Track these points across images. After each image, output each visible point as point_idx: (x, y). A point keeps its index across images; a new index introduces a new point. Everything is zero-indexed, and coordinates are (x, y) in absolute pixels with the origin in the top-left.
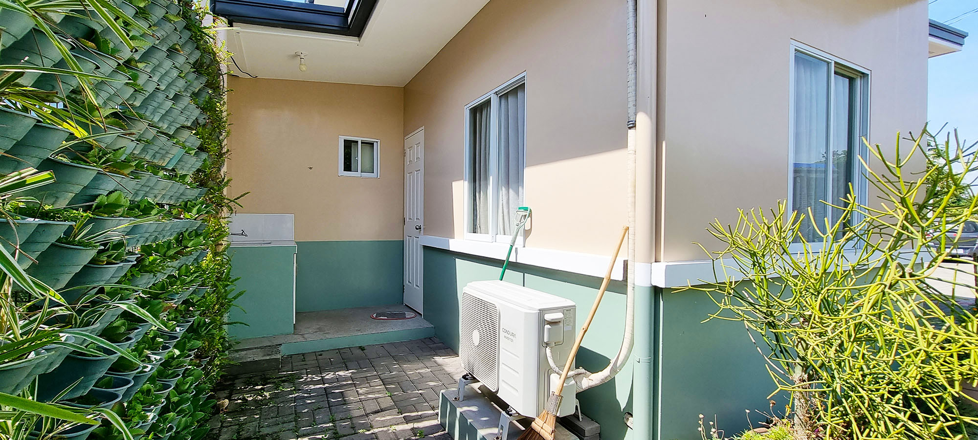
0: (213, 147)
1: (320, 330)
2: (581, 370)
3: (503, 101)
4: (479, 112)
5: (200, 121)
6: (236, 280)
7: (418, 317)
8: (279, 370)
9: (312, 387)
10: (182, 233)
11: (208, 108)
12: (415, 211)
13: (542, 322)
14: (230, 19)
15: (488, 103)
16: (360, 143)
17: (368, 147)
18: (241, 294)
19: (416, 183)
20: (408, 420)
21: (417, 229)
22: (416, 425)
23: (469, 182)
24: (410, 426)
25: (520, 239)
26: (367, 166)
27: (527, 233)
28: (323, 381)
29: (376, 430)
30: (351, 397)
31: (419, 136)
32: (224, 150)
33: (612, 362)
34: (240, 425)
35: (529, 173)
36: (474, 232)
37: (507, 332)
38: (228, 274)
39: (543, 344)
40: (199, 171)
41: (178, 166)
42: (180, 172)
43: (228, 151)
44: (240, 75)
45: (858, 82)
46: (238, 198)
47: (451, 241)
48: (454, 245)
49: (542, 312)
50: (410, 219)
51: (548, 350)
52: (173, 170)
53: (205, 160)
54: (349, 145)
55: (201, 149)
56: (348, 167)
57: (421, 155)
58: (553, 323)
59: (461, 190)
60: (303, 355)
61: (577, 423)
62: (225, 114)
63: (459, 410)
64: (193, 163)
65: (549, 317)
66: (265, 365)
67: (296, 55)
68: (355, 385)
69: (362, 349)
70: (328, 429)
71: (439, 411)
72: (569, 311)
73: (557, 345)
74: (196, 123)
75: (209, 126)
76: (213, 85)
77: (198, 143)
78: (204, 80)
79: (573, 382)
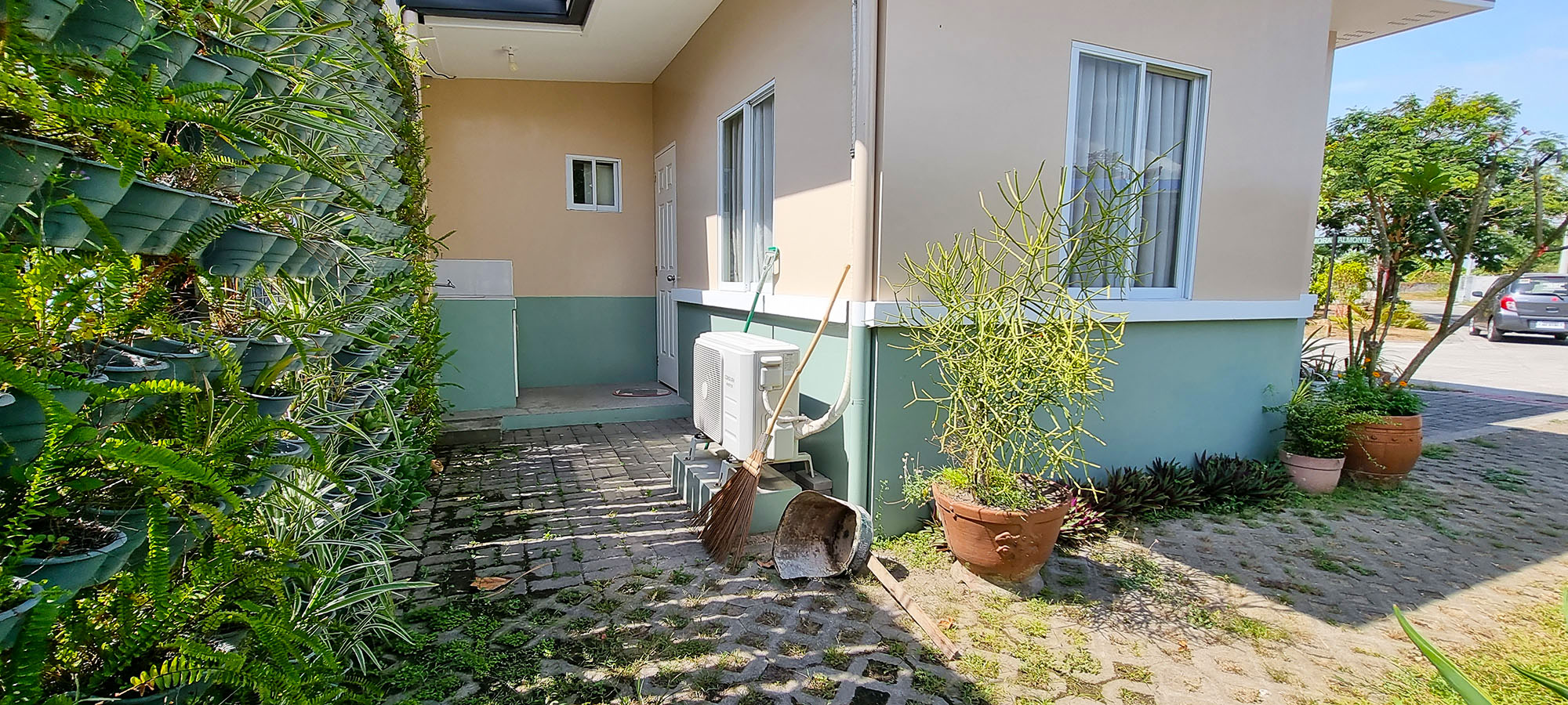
0: (414, 179)
1: (547, 404)
2: (804, 417)
3: (758, 113)
4: (733, 123)
5: (398, 149)
6: (446, 335)
7: (673, 394)
8: (500, 442)
9: (538, 457)
10: (392, 274)
11: (404, 132)
12: (668, 259)
13: (758, 365)
14: (420, 12)
15: (740, 115)
16: (594, 164)
17: (605, 171)
18: (452, 353)
19: (668, 218)
20: (637, 484)
21: (669, 280)
22: (645, 488)
23: (724, 217)
24: (639, 488)
25: (768, 286)
26: (606, 196)
27: (776, 277)
28: (550, 452)
29: (602, 491)
30: (580, 464)
31: (669, 154)
32: (425, 180)
33: (832, 407)
34: (461, 483)
35: (779, 204)
36: (732, 280)
37: (728, 378)
38: (437, 327)
39: (758, 388)
40: (401, 206)
41: (384, 203)
42: (387, 209)
43: (428, 180)
44: (435, 76)
45: (1196, 85)
46: (443, 238)
47: (704, 293)
48: (709, 298)
49: (758, 354)
50: (662, 267)
51: (765, 394)
52: (380, 206)
53: (406, 194)
54: (579, 167)
55: (403, 181)
56: (580, 197)
57: (673, 180)
58: (769, 366)
59: (715, 225)
60: (528, 430)
61: (809, 479)
62: (422, 137)
63: (687, 467)
64: (397, 198)
65: (764, 360)
66: (485, 436)
67: (504, 50)
68: (585, 456)
69: (599, 426)
70: (553, 488)
71: (672, 478)
72: (790, 356)
73: (774, 390)
74: (395, 152)
75: (408, 154)
76: (409, 104)
77: (400, 175)
78: (399, 101)
79: (791, 426)
